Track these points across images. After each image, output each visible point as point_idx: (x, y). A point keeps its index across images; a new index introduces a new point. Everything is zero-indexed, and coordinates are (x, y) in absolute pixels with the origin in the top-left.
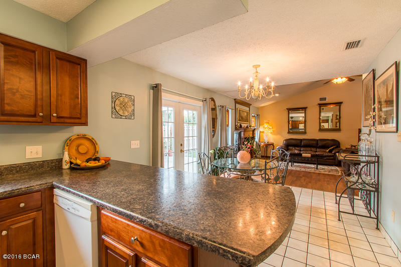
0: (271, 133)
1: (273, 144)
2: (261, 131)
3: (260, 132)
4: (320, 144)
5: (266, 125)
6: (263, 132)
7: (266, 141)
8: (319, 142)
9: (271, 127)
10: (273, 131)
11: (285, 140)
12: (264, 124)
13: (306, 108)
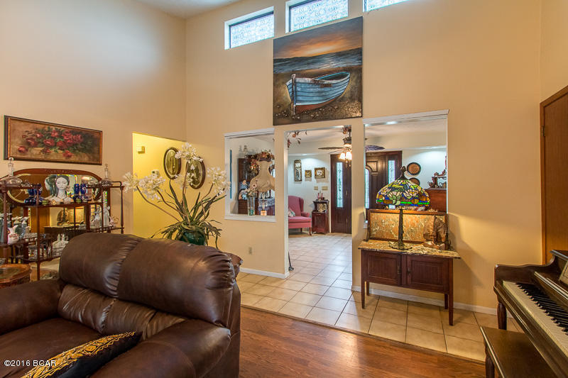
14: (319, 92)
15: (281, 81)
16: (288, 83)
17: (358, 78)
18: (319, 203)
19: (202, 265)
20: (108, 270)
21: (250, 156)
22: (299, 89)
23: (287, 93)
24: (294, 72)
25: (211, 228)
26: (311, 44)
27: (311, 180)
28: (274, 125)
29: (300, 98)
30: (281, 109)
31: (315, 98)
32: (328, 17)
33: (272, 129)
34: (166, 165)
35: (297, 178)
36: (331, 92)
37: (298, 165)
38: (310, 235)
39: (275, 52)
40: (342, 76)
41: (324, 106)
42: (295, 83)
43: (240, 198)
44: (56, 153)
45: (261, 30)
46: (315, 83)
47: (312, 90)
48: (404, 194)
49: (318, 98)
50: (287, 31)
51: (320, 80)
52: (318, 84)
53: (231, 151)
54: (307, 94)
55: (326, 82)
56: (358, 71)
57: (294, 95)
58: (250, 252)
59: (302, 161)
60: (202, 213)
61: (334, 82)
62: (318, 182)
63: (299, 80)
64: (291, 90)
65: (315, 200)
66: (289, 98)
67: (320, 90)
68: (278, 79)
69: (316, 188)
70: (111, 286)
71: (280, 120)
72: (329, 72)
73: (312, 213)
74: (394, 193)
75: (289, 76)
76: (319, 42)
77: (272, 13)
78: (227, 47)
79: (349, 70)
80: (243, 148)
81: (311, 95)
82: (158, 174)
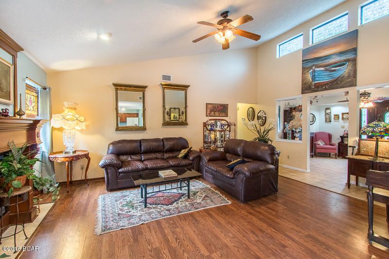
0: (81, 131)
1: (87, 156)
2: (57, 126)
3: (53, 129)
4: (168, 145)
5: (69, 114)
6: (61, 129)
7: (70, 150)
8: (165, 143)
9: (82, 118)
10: (86, 126)
11: (113, 143)
12: (63, 111)
13: (145, 87)
14: (329, 75)
15: (306, 70)
16: (310, 72)
17: (353, 65)
18: (345, 137)
19: (267, 148)
20: (239, 149)
21: (291, 108)
22: (316, 74)
23: (309, 77)
24: (313, 65)
25: (269, 139)
26: (325, 49)
27: (339, 121)
28: (302, 94)
29: (317, 79)
30: (306, 86)
31: (326, 78)
32: (336, 31)
33: (301, 96)
34: (248, 115)
35: (328, 120)
36: (336, 74)
37: (328, 111)
38: (336, 158)
39: (303, 56)
40: (343, 65)
41: (331, 82)
42: (314, 71)
43: (285, 131)
44: (217, 114)
45: (296, 45)
46: (326, 70)
47: (324, 74)
48: (375, 129)
49: (328, 78)
50: (310, 44)
51: (329, 68)
52: (328, 70)
53: (279, 106)
54: (321, 77)
55: (333, 69)
56: (354, 61)
57: (314, 78)
58: (288, 158)
59: (332, 109)
60: (266, 134)
61: (338, 68)
62: (344, 123)
63: (316, 69)
64: (312, 75)
65: (342, 135)
66: (311, 79)
67: (329, 73)
68: (304, 70)
69: (343, 127)
70: (240, 153)
71: (306, 91)
72: (335, 63)
73: (338, 143)
74: (368, 129)
75: (311, 68)
76: (329, 48)
77: (302, 35)
78: (278, 57)
79: (348, 60)
80: (287, 104)
81: (323, 77)
82: (245, 119)
